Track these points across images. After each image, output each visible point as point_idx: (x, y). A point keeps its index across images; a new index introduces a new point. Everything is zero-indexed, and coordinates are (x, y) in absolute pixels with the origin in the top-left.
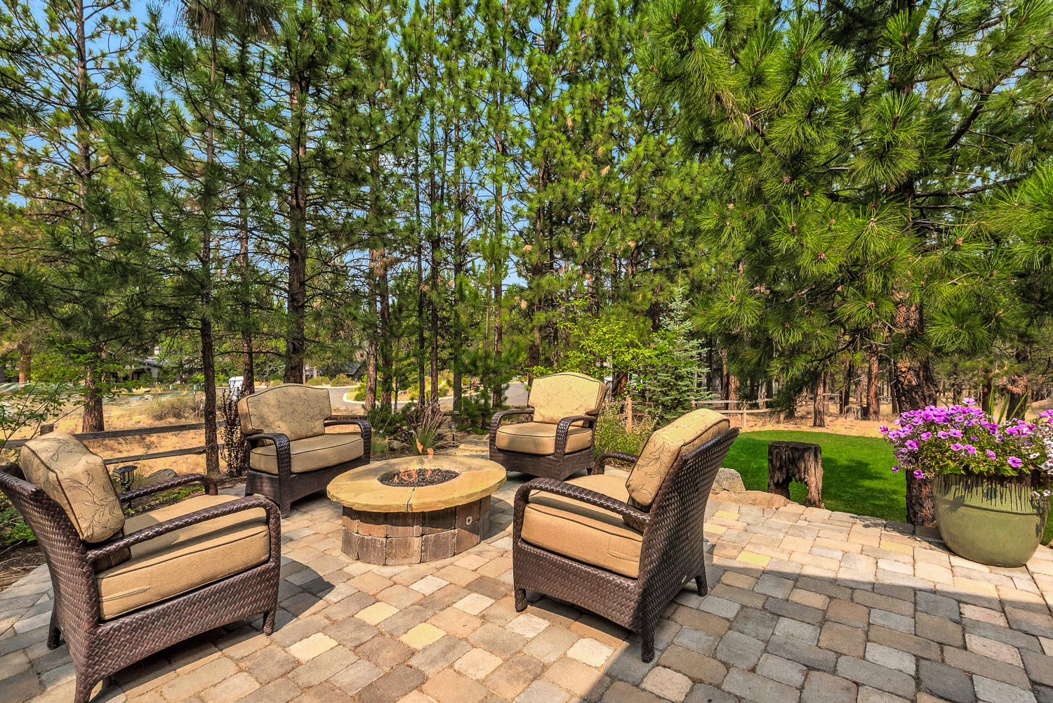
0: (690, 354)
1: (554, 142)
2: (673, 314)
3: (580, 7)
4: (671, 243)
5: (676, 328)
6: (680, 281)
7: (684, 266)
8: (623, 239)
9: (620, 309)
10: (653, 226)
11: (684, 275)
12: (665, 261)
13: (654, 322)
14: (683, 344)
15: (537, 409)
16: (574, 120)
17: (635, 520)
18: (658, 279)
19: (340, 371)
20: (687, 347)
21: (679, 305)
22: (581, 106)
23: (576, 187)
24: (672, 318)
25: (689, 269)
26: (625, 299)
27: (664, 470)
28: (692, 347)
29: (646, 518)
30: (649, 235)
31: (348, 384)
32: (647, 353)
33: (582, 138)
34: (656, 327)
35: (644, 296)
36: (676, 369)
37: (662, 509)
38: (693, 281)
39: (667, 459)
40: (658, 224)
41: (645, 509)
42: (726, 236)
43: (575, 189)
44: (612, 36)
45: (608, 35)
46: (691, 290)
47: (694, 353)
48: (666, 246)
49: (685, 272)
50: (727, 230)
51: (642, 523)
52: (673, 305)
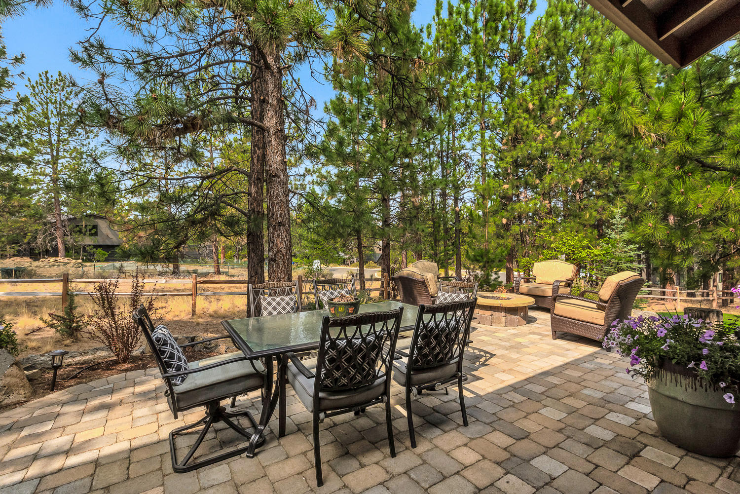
0: (629, 254)
1: (521, 120)
2: (614, 227)
3: (534, 29)
4: (610, 178)
5: (618, 237)
6: (619, 204)
7: (622, 193)
8: (574, 178)
9: (573, 224)
10: (595, 168)
11: (622, 200)
12: (606, 191)
13: (599, 231)
14: (623, 248)
15: (537, 278)
16: (534, 104)
17: (602, 306)
18: (600, 203)
19: (370, 260)
20: (626, 249)
21: (619, 221)
22: (538, 94)
23: (537, 147)
24: (613, 230)
25: (626, 196)
26: (575, 217)
27: (613, 289)
28: (631, 250)
29: (607, 305)
30: (592, 173)
31: (375, 267)
32: (596, 252)
33: (539, 114)
34: (601, 236)
35: (591, 215)
36: (618, 264)
37: (613, 302)
38: (629, 204)
39: (614, 285)
40: (599, 166)
41: (606, 302)
42: (644, 193)
43: (535, 147)
44: (559, 44)
45: (556, 43)
46: (628, 210)
47: (632, 254)
48: (607, 180)
49: (622, 198)
50: (645, 190)
51: (605, 307)
52: (614, 221)
